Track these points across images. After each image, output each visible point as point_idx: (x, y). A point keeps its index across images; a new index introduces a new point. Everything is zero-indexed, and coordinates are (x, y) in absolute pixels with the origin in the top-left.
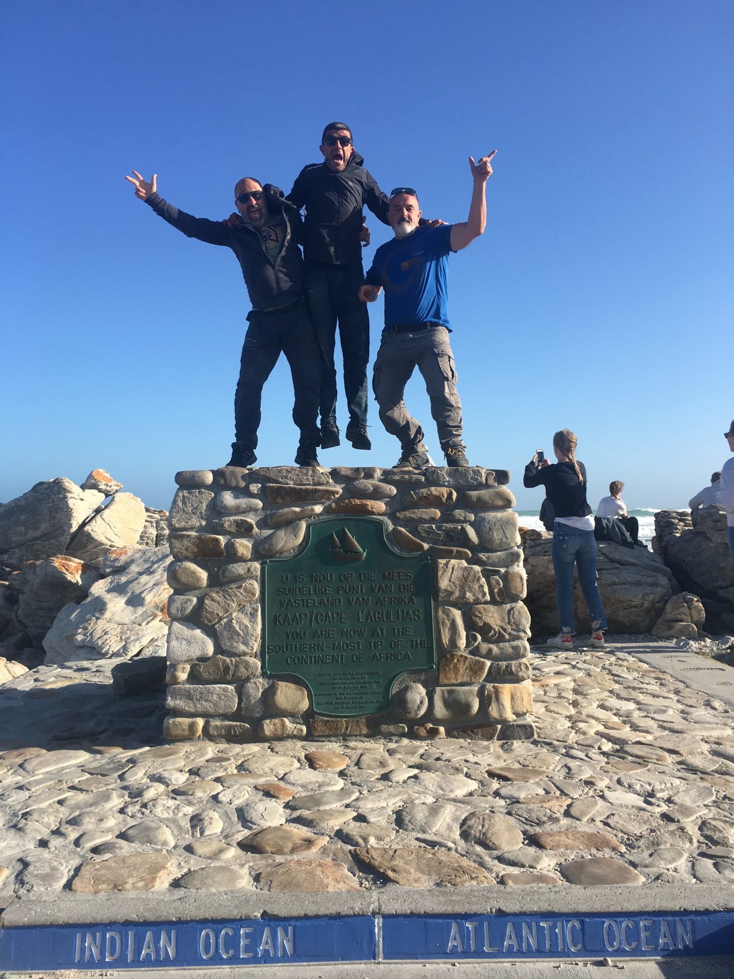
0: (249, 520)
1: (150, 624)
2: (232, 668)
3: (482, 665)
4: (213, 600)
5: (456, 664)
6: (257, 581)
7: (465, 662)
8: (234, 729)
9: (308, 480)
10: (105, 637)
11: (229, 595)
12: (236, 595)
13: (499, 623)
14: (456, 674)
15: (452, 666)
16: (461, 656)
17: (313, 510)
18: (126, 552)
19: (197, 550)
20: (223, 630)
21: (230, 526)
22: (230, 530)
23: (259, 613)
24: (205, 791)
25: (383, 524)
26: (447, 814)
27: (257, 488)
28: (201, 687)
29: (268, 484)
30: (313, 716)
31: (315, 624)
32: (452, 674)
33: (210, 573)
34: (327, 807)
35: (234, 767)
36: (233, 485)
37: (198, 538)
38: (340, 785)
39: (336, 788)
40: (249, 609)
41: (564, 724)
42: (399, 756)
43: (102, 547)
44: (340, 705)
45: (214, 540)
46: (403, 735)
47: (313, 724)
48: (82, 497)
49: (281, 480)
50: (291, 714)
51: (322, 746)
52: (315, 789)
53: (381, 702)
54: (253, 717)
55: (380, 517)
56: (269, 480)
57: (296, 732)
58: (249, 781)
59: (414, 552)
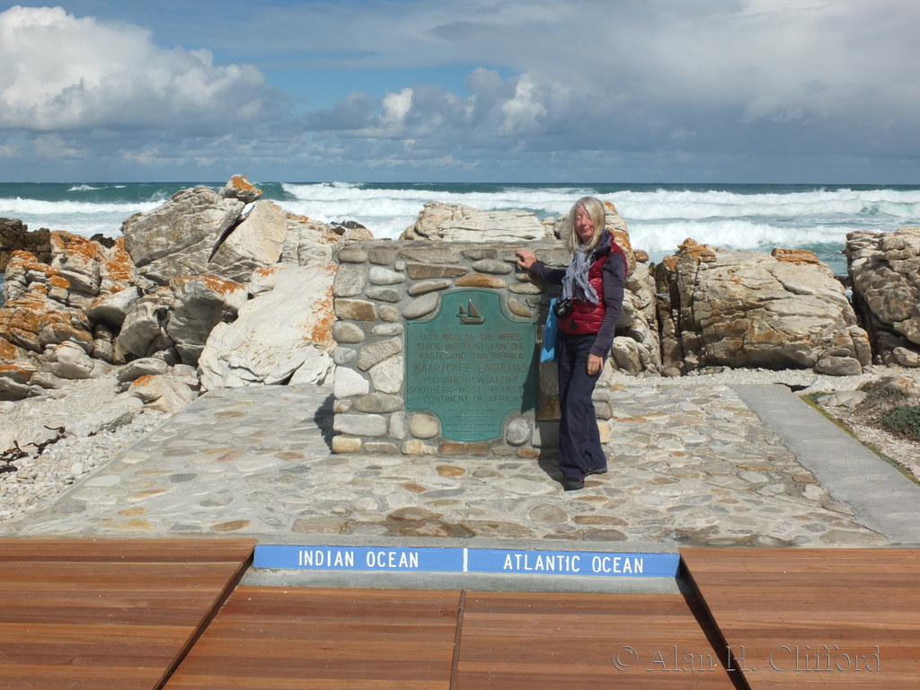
0: (395, 291)
2: (383, 403)
4: (367, 351)
5: (552, 405)
6: (402, 339)
8: (384, 448)
9: (441, 259)
11: (380, 349)
12: (385, 349)
14: (552, 413)
15: (548, 407)
17: (445, 283)
18: (272, 271)
19: (354, 313)
20: (375, 375)
21: (381, 295)
22: (381, 298)
23: (402, 363)
24: (365, 486)
25: (499, 295)
26: (525, 505)
27: (401, 265)
28: (360, 417)
29: (409, 263)
30: (443, 440)
31: (446, 372)
32: (549, 412)
33: (365, 332)
34: (446, 498)
35: (385, 473)
36: (383, 263)
37: (356, 303)
38: (457, 486)
39: (453, 488)
40: (394, 359)
41: (638, 452)
42: (504, 470)
43: (245, 261)
44: (464, 433)
45: (369, 306)
46: (510, 455)
47: (443, 445)
48: (223, 207)
49: (419, 259)
50: (426, 439)
51: (449, 462)
52: (440, 488)
53: (495, 431)
54: (398, 440)
55: (497, 290)
56: (410, 258)
57: (430, 452)
58: (396, 481)
59: (524, 318)
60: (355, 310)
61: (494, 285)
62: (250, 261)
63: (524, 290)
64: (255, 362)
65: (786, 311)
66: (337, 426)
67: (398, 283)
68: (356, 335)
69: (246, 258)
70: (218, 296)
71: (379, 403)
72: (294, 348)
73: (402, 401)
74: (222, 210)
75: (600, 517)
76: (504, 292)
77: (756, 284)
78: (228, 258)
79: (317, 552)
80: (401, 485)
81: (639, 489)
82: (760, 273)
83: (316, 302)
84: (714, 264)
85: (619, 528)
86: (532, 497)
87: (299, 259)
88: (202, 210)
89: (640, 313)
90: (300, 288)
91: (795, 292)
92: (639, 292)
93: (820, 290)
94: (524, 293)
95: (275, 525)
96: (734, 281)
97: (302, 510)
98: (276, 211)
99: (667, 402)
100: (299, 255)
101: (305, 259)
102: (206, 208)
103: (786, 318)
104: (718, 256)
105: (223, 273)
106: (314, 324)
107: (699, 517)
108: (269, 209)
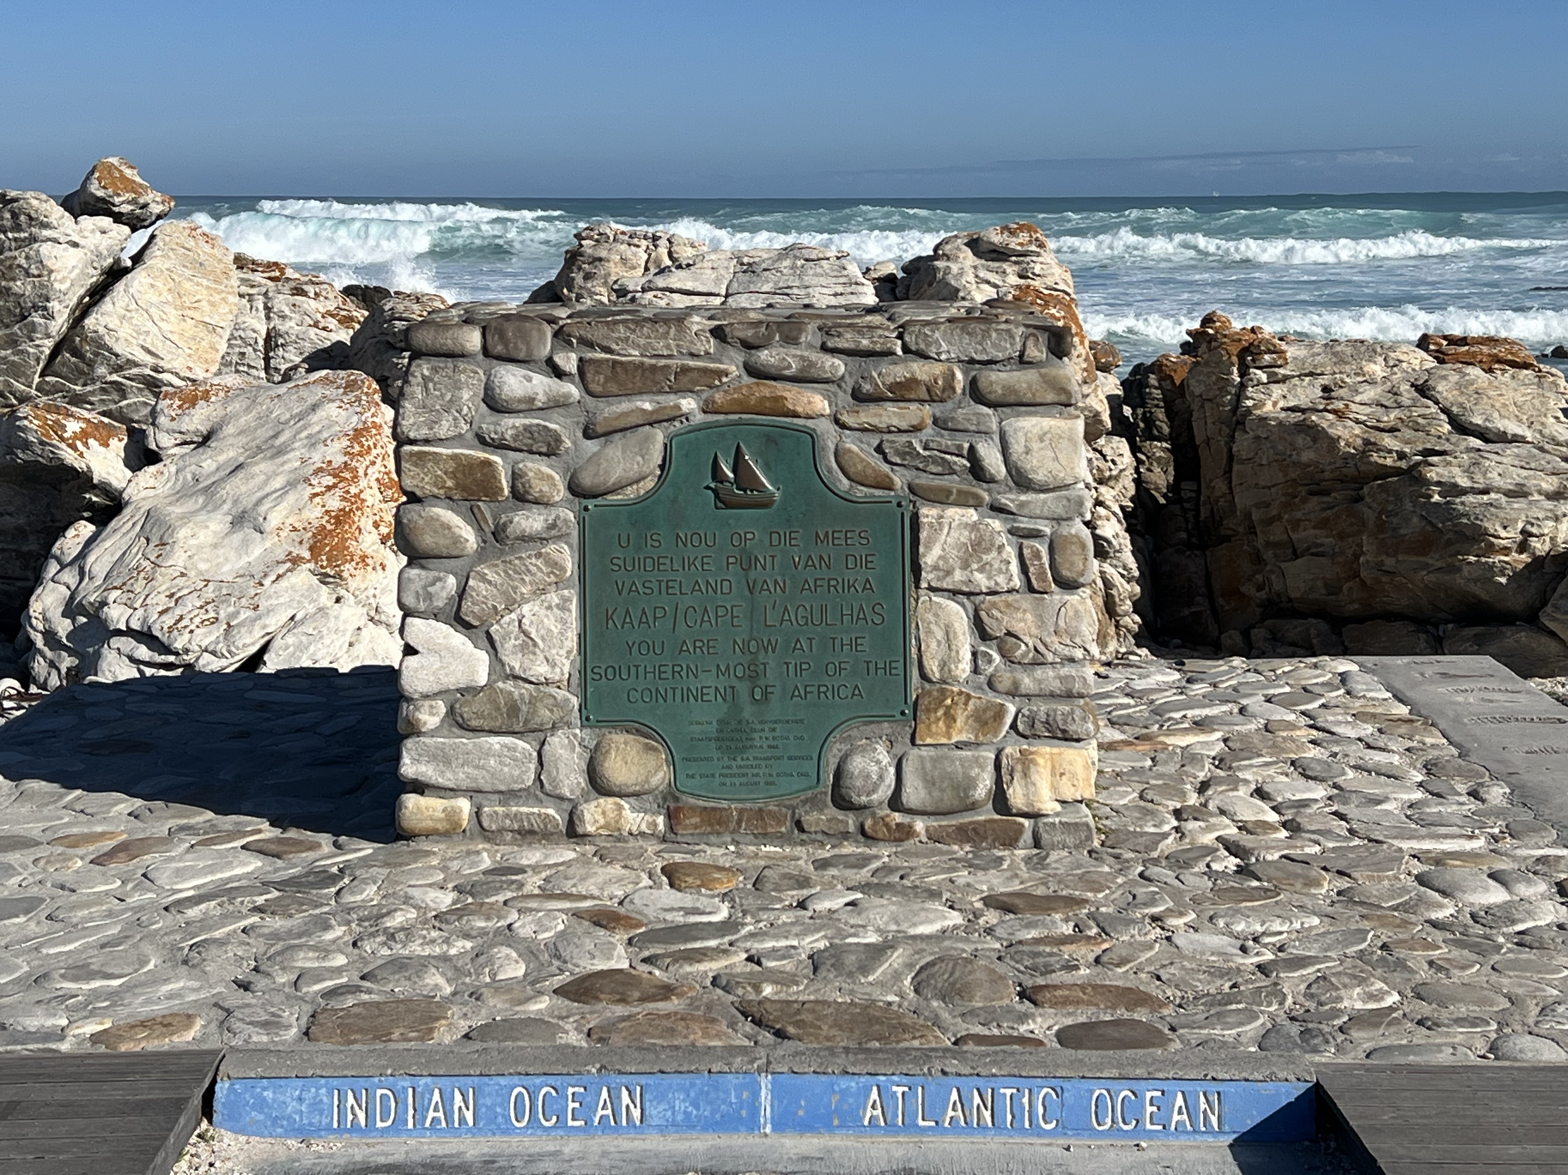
0: (552, 426)
1: (284, 583)
2: (524, 708)
3: (1001, 711)
4: (483, 578)
5: (948, 708)
6: (571, 547)
7: (966, 704)
8: (529, 821)
9: (668, 347)
10: (178, 612)
11: (516, 572)
12: (529, 571)
13: (1034, 631)
14: (949, 727)
15: (940, 713)
16: (960, 693)
17: (678, 407)
18: (206, 396)
19: (450, 483)
20: (506, 637)
21: (515, 437)
22: (516, 445)
23: (574, 606)
24: (488, 919)
25: (812, 435)
26: (897, 958)
27: (569, 361)
28: (466, 742)
29: (590, 355)
30: (677, 799)
31: (681, 626)
32: (941, 723)
33: (480, 530)
34: (698, 945)
35: (533, 883)
36: (522, 356)
37: (454, 457)
38: (722, 914)
39: (715, 918)
40: (553, 598)
41: (1162, 822)
42: (833, 871)
43: (135, 371)
44: (728, 781)
45: (488, 464)
46: (846, 835)
47: (678, 810)
48: (76, 238)
49: (614, 346)
50: (636, 795)
51: (693, 853)
52: (679, 918)
53: (806, 775)
54: (562, 798)
55: (810, 423)
56: (590, 345)
57: (644, 828)
58: (567, 905)
59: (878, 492)
60: (453, 475)
61: (800, 409)
62: (148, 371)
63: (875, 421)
64: (168, 620)
65: (1463, 482)
66: (409, 768)
67: (557, 404)
68: (457, 540)
69: (136, 365)
70: (69, 456)
71: (513, 709)
72: (267, 582)
73: (575, 701)
74: (75, 245)
75: (1095, 987)
76: (826, 428)
77: (1390, 418)
78: (91, 364)
79: (379, 1092)
80: (577, 914)
81: (1181, 914)
82: (1394, 392)
83: (320, 470)
84: (1282, 371)
85: (1142, 1015)
86: (914, 938)
87: (267, 368)
88: (21, 244)
89: (1107, 493)
90: (275, 436)
91: (1483, 435)
92: (1102, 441)
93: (1546, 432)
94: (874, 430)
95: (265, 1025)
96: (1335, 412)
97: (329, 983)
98: (207, 248)
99: (1208, 700)
100: (267, 359)
101: (283, 367)
102: (33, 239)
103: (1470, 499)
104: (1292, 351)
105: (78, 400)
106: (316, 524)
107: (1345, 986)
108: (191, 243)
